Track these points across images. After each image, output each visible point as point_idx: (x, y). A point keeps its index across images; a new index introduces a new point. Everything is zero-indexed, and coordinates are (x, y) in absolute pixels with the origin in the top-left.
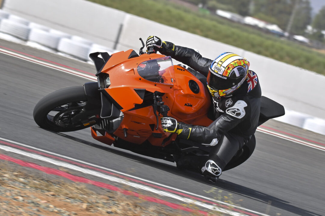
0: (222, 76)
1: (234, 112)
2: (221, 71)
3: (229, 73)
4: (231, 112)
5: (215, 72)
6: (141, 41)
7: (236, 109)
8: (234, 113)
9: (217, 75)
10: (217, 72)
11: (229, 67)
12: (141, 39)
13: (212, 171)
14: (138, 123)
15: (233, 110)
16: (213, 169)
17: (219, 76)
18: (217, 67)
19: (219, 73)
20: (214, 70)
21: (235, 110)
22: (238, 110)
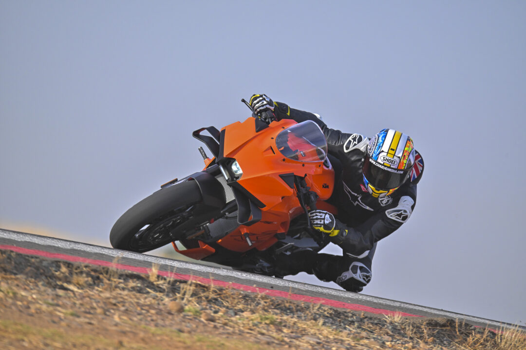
0: (397, 169)
1: (399, 215)
2: (396, 163)
3: (406, 164)
4: (396, 216)
5: (385, 166)
6: (243, 103)
7: (403, 211)
8: (400, 217)
9: (389, 170)
10: (389, 166)
11: (404, 156)
12: (243, 101)
13: (364, 279)
14: (268, 223)
15: (398, 213)
16: (364, 276)
17: (393, 171)
18: (388, 158)
19: (392, 166)
20: (382, 163)
21: (402, 213)
22: (405, 211)
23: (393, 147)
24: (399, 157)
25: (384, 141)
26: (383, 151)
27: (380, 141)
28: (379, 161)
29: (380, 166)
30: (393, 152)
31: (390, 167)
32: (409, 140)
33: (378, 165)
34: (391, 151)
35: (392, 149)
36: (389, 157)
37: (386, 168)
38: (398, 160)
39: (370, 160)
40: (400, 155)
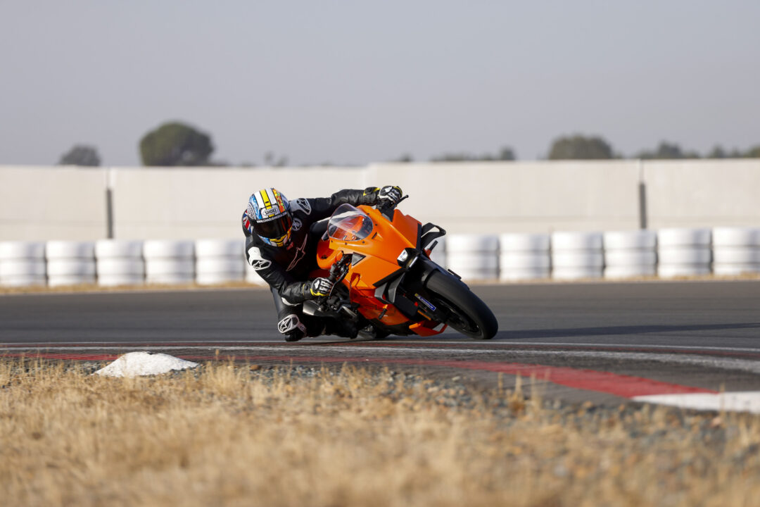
2: (276, 210)
5: (271, 217)
19: (276, 214)
20: (267, 217)
23: (266, 200)
24: (276, 204)
25: (257, 202)
26: (261, 209)
27: (254, 203)
28: (264, 217)
29: (268, 220)
30: (269, 204)
31: (275, 216)
32: (273, 189)
33: (266, 221)
34: (267, 205)
35: (267, 202)
36: (269, 208)
37: (273, 219)
38: (276, 206)
39: (258, 222)
40: (275, 202)
